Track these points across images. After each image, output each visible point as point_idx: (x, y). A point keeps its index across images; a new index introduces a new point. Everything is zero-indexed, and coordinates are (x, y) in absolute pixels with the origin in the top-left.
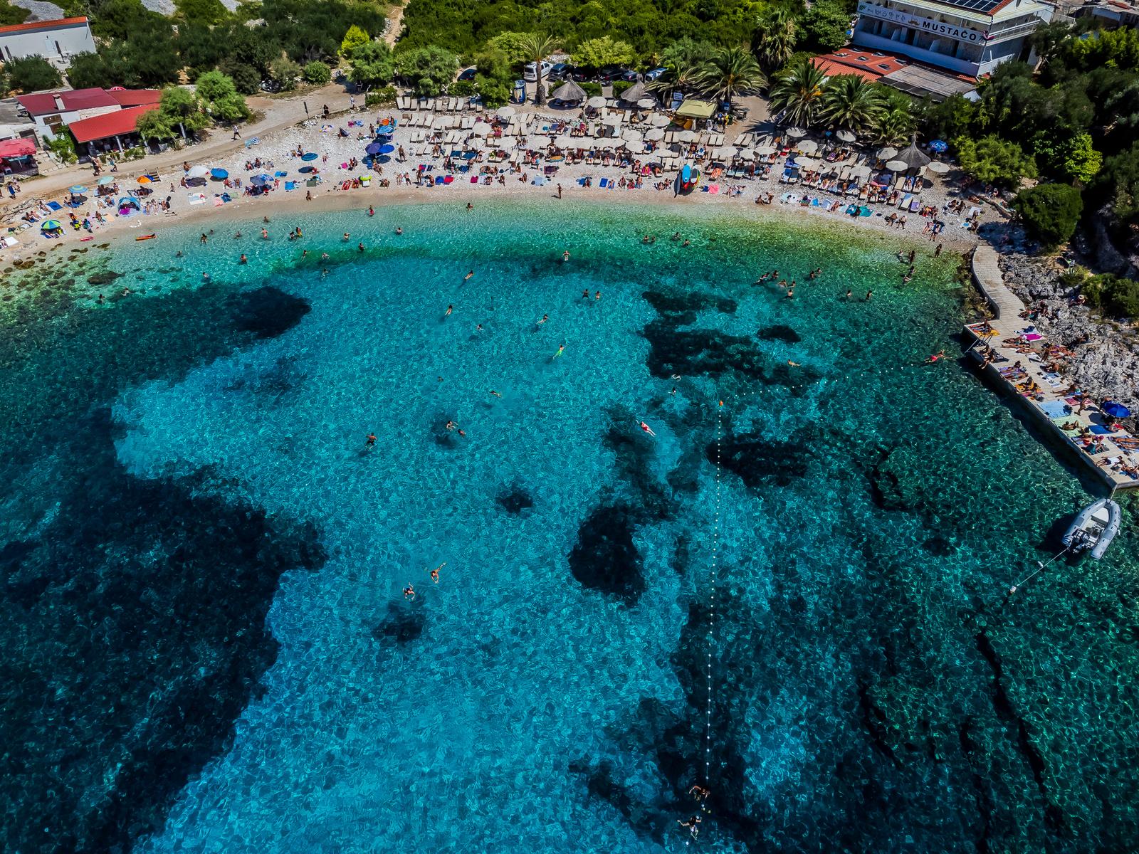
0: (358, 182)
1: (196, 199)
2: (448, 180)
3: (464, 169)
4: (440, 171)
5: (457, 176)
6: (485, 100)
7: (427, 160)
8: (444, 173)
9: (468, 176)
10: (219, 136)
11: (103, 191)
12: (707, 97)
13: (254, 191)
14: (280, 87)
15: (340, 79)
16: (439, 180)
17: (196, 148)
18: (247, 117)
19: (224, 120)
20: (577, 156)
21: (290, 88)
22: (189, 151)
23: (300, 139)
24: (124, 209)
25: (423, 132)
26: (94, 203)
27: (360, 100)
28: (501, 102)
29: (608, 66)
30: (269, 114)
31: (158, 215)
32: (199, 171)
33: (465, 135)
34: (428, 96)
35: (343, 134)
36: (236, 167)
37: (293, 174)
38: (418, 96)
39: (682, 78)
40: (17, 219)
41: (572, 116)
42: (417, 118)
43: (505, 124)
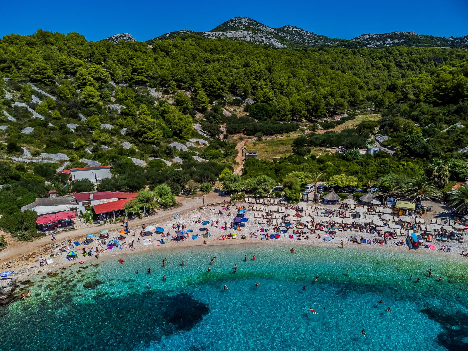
0: (230, 236)
1: (146, 242)
2: (277, 237)
3: (286, 231)
4: (271, 232)
5: (282, 235)
6: (288, 199)
7: (265, 227)
8: (275, 233)
9: (287, 235)
10: (161, 213)
11: (102, 237)
12: (410, 200)
13: (177, 239)
14: (189, 193)
15: (216, 191)
16: (272, 236)
17: (150, 218)
18: (175, 205)
19: (164, 206)
20: (344, 227)
21: (194, 193)
22: (146, 219)
23: (200, 215)
24: (110, 246)
25: (260, 214)
26: (96, 243)
27: (228, 199)
28: (297, 200)
29: (347, 186)
30: (185, 204)
31: (127, 250)
32: (150, 228)
33: (281, 215)
34: (260, 197)
35: (220, 213)
36: (168, 227)
37: (196, 231)
38: (255, 197)
39: (393, 191)
40: (57, 250)
41: (335, 208)
42: (255, 207)
43: (301, 211)
